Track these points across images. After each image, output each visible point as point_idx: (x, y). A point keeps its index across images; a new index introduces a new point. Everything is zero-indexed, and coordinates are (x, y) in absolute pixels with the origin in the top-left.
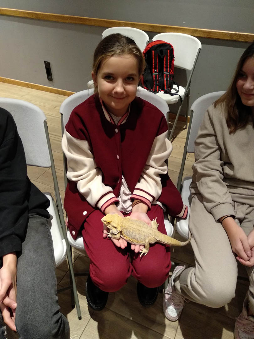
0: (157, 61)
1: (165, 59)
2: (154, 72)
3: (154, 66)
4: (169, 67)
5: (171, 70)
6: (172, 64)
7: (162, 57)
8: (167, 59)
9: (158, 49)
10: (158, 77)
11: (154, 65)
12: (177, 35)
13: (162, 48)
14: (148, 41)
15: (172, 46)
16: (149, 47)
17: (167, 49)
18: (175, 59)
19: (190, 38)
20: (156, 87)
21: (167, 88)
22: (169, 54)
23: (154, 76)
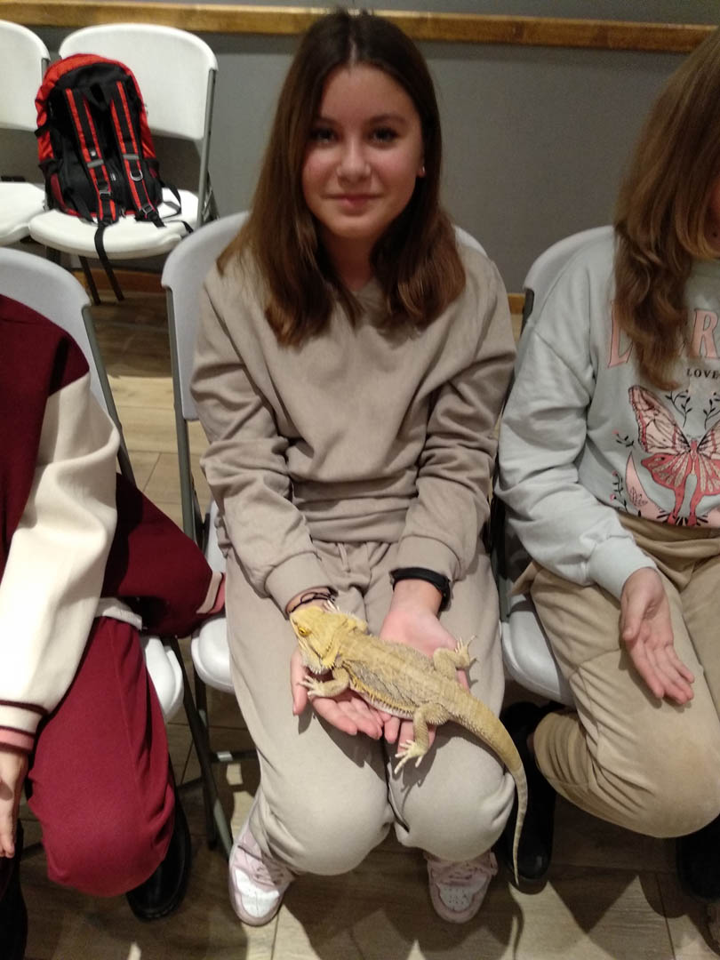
0: (91, 123)
1: (114, 114)
2: (88, 159)
3: (83, 141)
4: (132, 136)
5: (144, 145)
6: (142, 128)
7: (103, 107)
8: (121, 113)
9: (83, 82)
10: (105, 172)
11: (85, 138)
12: (134, 33)
13: (95, 79)
14: (47, 60)
15: (128, 70)
16: (52, 81)
17: (115, 80)
18: (146, 109)
19: (175, 39)
20: (106, 206)
21: (144, 202)
22: (123, 96)
23: (92, 174)
